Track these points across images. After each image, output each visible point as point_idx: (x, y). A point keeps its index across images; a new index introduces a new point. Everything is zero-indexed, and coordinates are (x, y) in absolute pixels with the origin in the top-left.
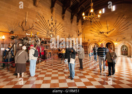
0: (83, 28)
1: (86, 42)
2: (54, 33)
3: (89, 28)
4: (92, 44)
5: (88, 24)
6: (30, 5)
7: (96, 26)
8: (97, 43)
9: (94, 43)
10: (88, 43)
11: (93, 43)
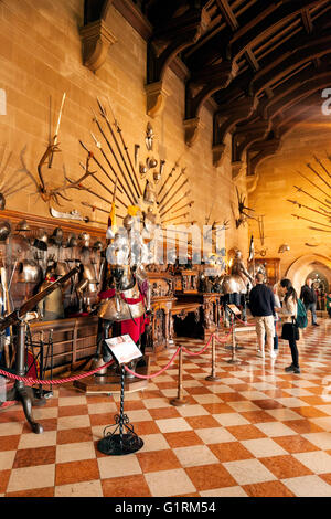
0: (253, 189)
1: (267, 256)
2: (155, 209)
3: (285, 190)
4: (300, 266)
5: (277, 171)
6: (67, 61)
7: (319, 182)
8: (323, 261)
9: (307, 260)
10: (278, 260)
11: (303, 262)
